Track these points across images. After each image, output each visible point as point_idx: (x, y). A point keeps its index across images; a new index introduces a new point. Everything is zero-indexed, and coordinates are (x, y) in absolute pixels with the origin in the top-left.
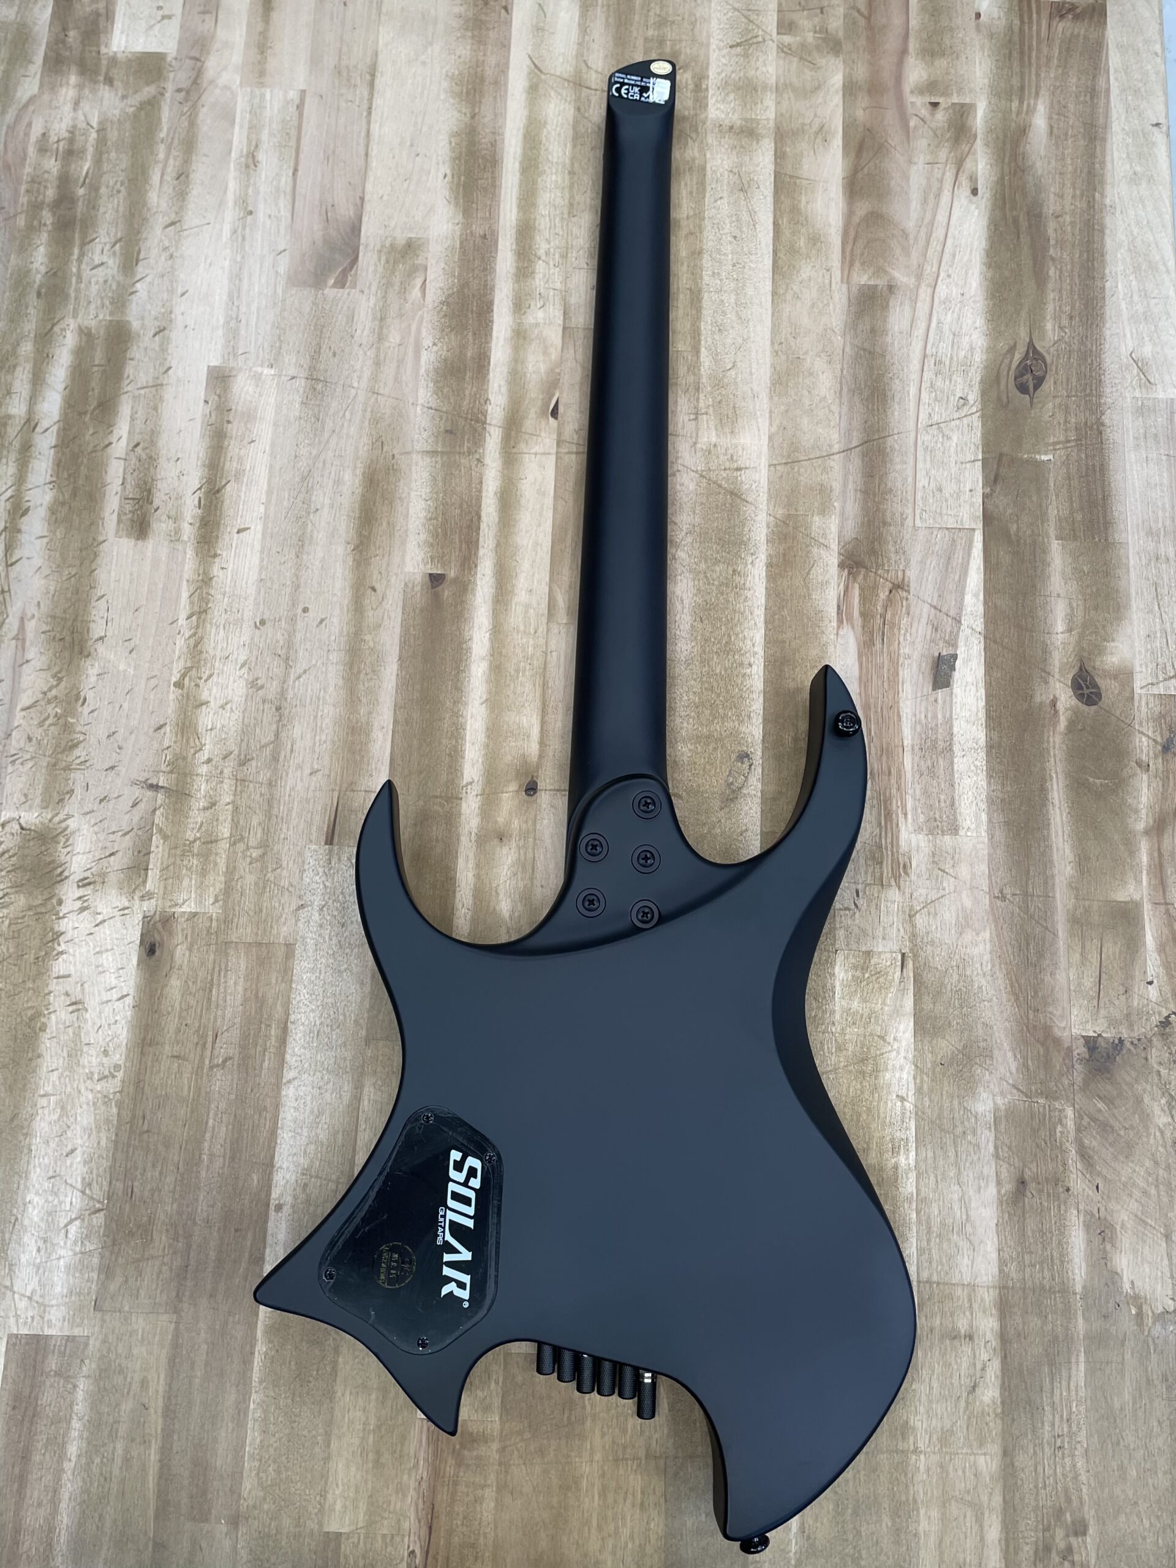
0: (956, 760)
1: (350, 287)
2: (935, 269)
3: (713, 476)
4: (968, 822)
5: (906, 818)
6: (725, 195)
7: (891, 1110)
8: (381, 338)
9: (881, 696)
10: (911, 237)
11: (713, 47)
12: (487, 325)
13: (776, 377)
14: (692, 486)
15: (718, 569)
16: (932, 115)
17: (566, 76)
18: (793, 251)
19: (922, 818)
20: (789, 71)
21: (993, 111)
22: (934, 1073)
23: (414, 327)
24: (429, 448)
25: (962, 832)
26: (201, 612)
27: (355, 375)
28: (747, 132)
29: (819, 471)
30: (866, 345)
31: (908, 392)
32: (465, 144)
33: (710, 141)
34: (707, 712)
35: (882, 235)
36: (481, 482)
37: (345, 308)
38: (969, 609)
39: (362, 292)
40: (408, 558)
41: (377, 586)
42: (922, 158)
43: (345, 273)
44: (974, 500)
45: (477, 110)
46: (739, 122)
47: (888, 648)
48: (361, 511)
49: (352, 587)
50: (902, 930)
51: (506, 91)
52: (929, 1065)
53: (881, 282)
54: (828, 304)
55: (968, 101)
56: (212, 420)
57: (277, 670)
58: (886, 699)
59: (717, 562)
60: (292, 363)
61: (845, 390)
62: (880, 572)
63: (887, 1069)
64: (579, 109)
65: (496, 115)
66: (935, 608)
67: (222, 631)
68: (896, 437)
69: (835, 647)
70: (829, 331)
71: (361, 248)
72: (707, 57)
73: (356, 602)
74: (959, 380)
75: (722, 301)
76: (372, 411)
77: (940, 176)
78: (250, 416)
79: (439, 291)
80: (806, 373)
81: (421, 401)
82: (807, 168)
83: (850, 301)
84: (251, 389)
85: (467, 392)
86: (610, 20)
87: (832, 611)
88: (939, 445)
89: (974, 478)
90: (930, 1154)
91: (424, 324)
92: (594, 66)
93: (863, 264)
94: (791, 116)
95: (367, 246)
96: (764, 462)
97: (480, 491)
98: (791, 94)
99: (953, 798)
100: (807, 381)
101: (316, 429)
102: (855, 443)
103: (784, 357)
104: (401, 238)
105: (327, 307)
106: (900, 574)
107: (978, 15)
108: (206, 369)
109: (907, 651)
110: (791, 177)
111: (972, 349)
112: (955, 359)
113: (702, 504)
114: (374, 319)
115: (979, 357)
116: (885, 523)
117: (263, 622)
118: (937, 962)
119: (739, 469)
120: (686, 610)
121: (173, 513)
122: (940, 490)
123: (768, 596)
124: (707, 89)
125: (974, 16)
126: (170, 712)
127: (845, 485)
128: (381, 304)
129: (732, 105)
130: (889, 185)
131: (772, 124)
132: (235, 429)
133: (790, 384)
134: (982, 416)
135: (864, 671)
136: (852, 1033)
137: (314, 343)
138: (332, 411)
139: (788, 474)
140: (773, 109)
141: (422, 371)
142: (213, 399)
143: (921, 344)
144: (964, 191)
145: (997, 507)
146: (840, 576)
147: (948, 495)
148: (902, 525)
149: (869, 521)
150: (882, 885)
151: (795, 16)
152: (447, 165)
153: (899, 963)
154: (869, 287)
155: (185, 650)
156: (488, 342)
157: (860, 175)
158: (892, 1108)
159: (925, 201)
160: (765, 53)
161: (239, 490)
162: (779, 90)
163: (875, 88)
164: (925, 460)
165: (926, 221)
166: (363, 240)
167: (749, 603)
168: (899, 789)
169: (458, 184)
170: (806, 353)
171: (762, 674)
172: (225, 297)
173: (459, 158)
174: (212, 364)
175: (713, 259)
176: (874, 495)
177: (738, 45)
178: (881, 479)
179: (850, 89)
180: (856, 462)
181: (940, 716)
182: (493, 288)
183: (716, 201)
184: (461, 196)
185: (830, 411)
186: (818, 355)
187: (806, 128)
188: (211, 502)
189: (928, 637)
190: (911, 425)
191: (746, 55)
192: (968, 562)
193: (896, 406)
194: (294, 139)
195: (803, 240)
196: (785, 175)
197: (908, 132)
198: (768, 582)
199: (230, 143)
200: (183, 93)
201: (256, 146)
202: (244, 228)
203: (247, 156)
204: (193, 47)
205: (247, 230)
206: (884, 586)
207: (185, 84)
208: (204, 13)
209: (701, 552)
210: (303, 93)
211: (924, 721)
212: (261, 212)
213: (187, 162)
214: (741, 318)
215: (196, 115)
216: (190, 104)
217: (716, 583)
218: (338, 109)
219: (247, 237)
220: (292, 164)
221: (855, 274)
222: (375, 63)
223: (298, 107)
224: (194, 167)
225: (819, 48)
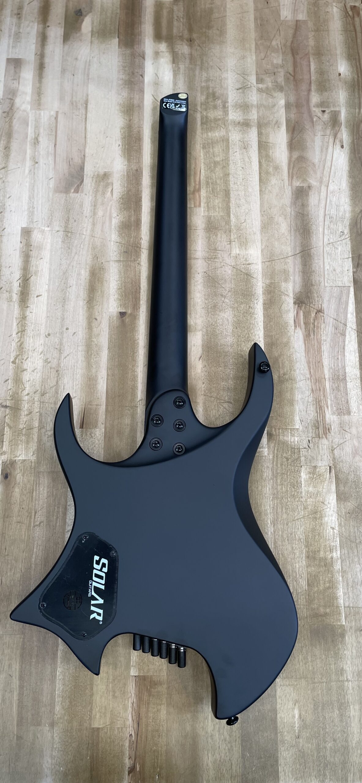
0: (348, 383)
1: (80, 193)
2: (327, 179)
3: (238, 267)
4: (354, 409)
5: (328, 409)
6: (238, 150)
7: (329, 533)
8: (95, 213)
9: (314, 358)
10: (317, 166)
11: (230, 89)
12: (140, 207)
13: (263, 225)
14: (230, 272)
15: (242, 306)
16: (323, 115)
18: (268, 173)
19: (335, 409)
20: (262, 99)
21: (348, 113)
22: (346, 517)
23: (109, 208)
24: (117, 259)
25: (352, 414)
26: (22, 331)
27: (84, 229)
28: (245, 124)
29: (283, 264)
30: (300, 211)
31: (319, 230)
32: (126, 132)
33: (230, 129)
35: (305, 166)
36: (140, 273)
37: (79, 202)
38: (350, 320)
39: (86, 194)
40: (110, 305)
41: (98, 318)
42: (320, 132)
43: (78, 187)
44: (349, 274)
45: (131, 118)
46: (242, 121)
47: (316, 338)
48: (89, 286)
49: (87, 319)
50: (329, 456)
51: (143, 110)
52: (344, 513)
53: (305, 185)
54: (283, 195)
55: (337, 109)
56: (24, 250)
57: (56, 354)
58: (317, 359)
59: (242, 303)
60: (57, 225)
61: (292, 229)
62: (311, 305)
63: (326, 516)
65: (139, 120)
66: (335, 320)
67: (31, 339)
68: (315, 249)
69: (294, 337)
70: (284, 206)
71: (85, 176)
72: (227, 94)
73: (89, 325)
74: (340, 225)
75: (239, 194)
76: (92, 244)
77: (327, 141)
78: (40, 248)
79: (119, 194)
80: (275, 223)
81: (113, 239)
82: (272, 139)
83: (292, 193)
84: (40, 237)
85: (132, 235)
86: (186, 79)
87: (292, 322)
88: (333, 252)
89: (349, 265)
90: (346, 552)
91: (113, 207)
93: (297, 178)
94: (264, 117)
95: (87, 175)
96: (260, 261)
97: (140, 276)
98: (263, 108)
99: (347, 400)
100: (276, 226)
101: (69, 253)
102: (298, 252)
103: (266, 217)
104: (102, 172)
105: (71, 201)
106: (320, 306)
107: (340, 74)
108: (20, 228)
109: (324, 338)
110: (265, 142)
111: (345, 211)
112: (338, 216)
113: (234, 279)
114: (91, 206)
115: (348, 215)
116: (312, 285)
117: (49, 335)
118: (345, 469)
119: (249, 264)
120: (230, 324)
121: (8, 290)
122: (335, 270)
123: (264, 317)
124: (228, 107)
125: (338, 75)
126: (10, 374)
127: (294, 270)
128: (94, 199)
129: (239, 113)
130: (306, 144)
131: (256, 121)
132: (33, 253)
133: (269, 228)
134: (351, 239)
135: (307, 347)
136: (310, 501)
137: (66, 216)
138: (75, 245)
139: (270, 265)
140: (256, 115)
141: (113, 227)
142: (24, 241)
143: (323, 210)
144: (338, 146)
145: (359, 277)
146: (294, 308)
147: (338, 273)
148: (320, 285)
149: (305, 284)
150: (319, 437)
151: (264, 77)
152: (120, 140)
153: (329, 471)
154: (301, 187)
155: (16, 347)
156: (140, 214)
157: (294, 141)
158: (329, 532)
159: (322, 151)
160: (252, 92)
161: (37, 279)
162: (259, 107)
163: (298, 105)
164: (328, 258)
165: (322, 160)
166: (85, 173)
167: (257, 320)
168: (324, 396)
169: (125, 149)
170: (275, 215)
172: (27, 198)
173: (125, 138)
174: (23, 226)
175: (234, 177)
176: (307, 273)
177: (240, 88)
178: (309, 266)
179: (288, 106)
180: (299, 260)
181: (340, 365)
182: (141, 191)
183: (234, 153)
184: (126, 154)
185: (287, 239)
186: (280, 216)
187: (270, 122)
188: (25, 284)
189: (333, 332)
190: (321, 244)
191: (243, 92)
192: (348, 299)
193: (314, 236)
194: (54, 131)
195: (271, 168)
196: (263, 142)
197: (313, 123)
198: (264, 311)
199: (27, 134)
200: (6, 114)
201: (38, 135)
202: (34, 169)
203: (35, 139)
204: (9, 94)
205: (36, 170)
206: (313, 311)
207: (7, 110)
208: (13, 80)
209: (235, 299)
210: (57, 112)
211: (333, 367)
212: (41, 161)
213: (9, 142)
214: (247, 201)
215: (12, 123)
216: (9, 118)
217: (242, 312)
218: (73, 119)
219: (36, 173)
220: (54, 141)
221: (294, 182)
222: (88, 99)
223: (55, 118)
224: (12, 144)
225: (274, 89)
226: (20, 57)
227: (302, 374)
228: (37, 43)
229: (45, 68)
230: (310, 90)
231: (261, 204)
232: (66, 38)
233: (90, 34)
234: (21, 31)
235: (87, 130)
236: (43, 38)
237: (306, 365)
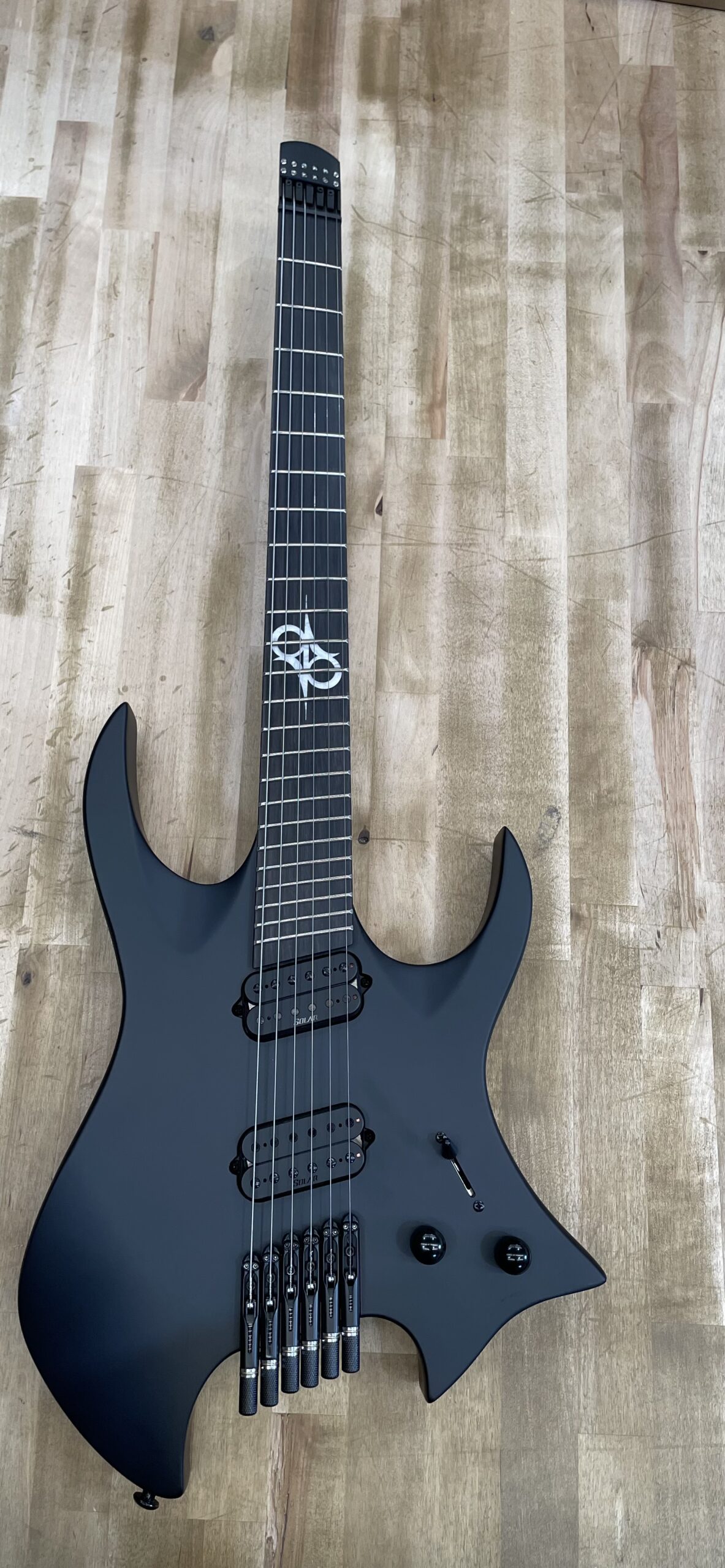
1: (199, 400)
2: (708, 391)
3: (519, 566)
5: (699, 867)
6: (524, 326)
7: (696, 1131)
8: (227, 444)
9: (673, 759)
10: (687, 364)
11: (511, 202)
13: (572, 481)
14: (501, 574)
15: (525, 646)
16: (701, 261)
17: (384, 224)
18: (584, 374)
19: (714, 868)
20: (577, 222)
23: (256, 435)
26: (70, 679)
27: (205, 475)
28: (542, 273)
29: (612, 562)
30: (650, 455)
31: (689, 495)
33: (510, 281)
34: (519, 771)
35: (661, 362)
37: (195, 417)
39: (211, 404)
40: (252, 633)
41: (226, 658)
42: (694, 297)
43: (195, 388)
46: (534, 266)
47: (678, 717)
48: (211, 592)
49: (204, 658)
50: (699, 968)
53: (662, 402)
54: (616, 420)
56: (80, 512)
58: (678, 762)
59: (524, 640)
60: (150, 465)
61: (633, 492)
62: (669, 650)
63: (690, 1094)
64: (396, 252)
66: (719, 682)
67: (91, 694)
68: (679, 534)
69: (631, 715)
70: (617, 443)
71: (209, 367)
72: (506, 210)
73: (207, 672)
75: (524, 416)
76: (221, 507)
77: (710, 312)
78: (113, 510)
80: (598, 478)
81: (262, 498)
82: (595, 304)
83: (635, 417)
84: (114, 487)
86: (423, 177)
87: (628, 684)
88: (717, 541)
91: (265, 432)
92: (409, 217)
93: (645, 386)
94: (579, 260)
95: (213, 366)
96: (564, 554)
98: (579, 242)
100: (600, 485)
101: (171, 522)
102: (642, 539)
103: (579, 464)
104: (244, 360)
105: (180, 417)
106: (687, 652)
108: (74, 468)
109: (695, 719)
110: (581, 311)
113: (510, 589)
114: (221, 428)
116: (672, 608)
117: (125, 689)
119: (540, 560)
120: (498, 682)
121: (45, 593)
122: (719, 580)
123: (570, 670)
124: (507, 237)
126: (43, 766)
127: (636, 574)
128: (227, 414)
129: (529, 250)
130: (665, 319)
131: (563, 267)
132: (99, 521)
133: (585, 488)
135: (658, 737)
136: (658, 1060)
137: (169, 447)
138: (184, 506)
139: (585, 564)
140: (564, 254)
141: (263, 473)
142: (80, 495)
143: (698, 454)
146: (634, 654)
148: (687, 610)
149: (658, 606)
150: (681, 927)
151: (581, 178)
153: (698, 998)
154: (652, 405)
155: (57, 712)
157: (640, 311)
158: (697, 1128)
159: (698, 333)
160: (556, 207)
161: (104, 573)
162: (570, 238)
163: (651, 239)
164: (705, 554)
165: (699, 351)
166: (210, 360)
167: (554, 676)
168: (692, 841)
170: (598, 461)
171: (566, 738)
172: (90, 407)
174: (79, 464)
175: (515, 380)
176: (662, 582)
177: (533, 200)
178: (667, 569)
179: (630, 239)
180: (645, 554)
183: (516, 331)
185: (621, 511)
186: (608, 463)
187: (593, 271)
188: (78, 584)
189: (713, 708)
190: (693, 525)
191: (539, 209)
193: (678, 507)
194: (150, 273)
195: (592, 365)
196: (576, 309)
197: (681, 275)
198: (570, 657)
199: (94, 275)
200: (52, 233)
201: (117, 278)
202: (107, 348)
203: (109, 287)
204: (61, 194)
205: (110, 349)
206: (673, 663)
207: (54, 225)
208: (70, 165)
209: (510, 631)
210: (157, 235)
211: (712, 782)
212: (122, 334)
213: (56, 291)
214: (540, 430)
215: (65, 252)
216: (58, 242)
217: (524, 658)
218: (188, 249)
219: (109, 356)
220: (148, 294)
221: (639, 394)
222: (220, 209)
223: (153, 246)
224: (62, 295)
225: (601, 204)
226: (84, 119)
227: (647, 792)
228: (120, 93)
229: (135, 143)
230: (675, 209)
231: (569, 436)
232: (180, 84)
233: (229, 79)
234: (89, 66)
235: (217, 274)
236: (133, 84)
237: (655, 773)
